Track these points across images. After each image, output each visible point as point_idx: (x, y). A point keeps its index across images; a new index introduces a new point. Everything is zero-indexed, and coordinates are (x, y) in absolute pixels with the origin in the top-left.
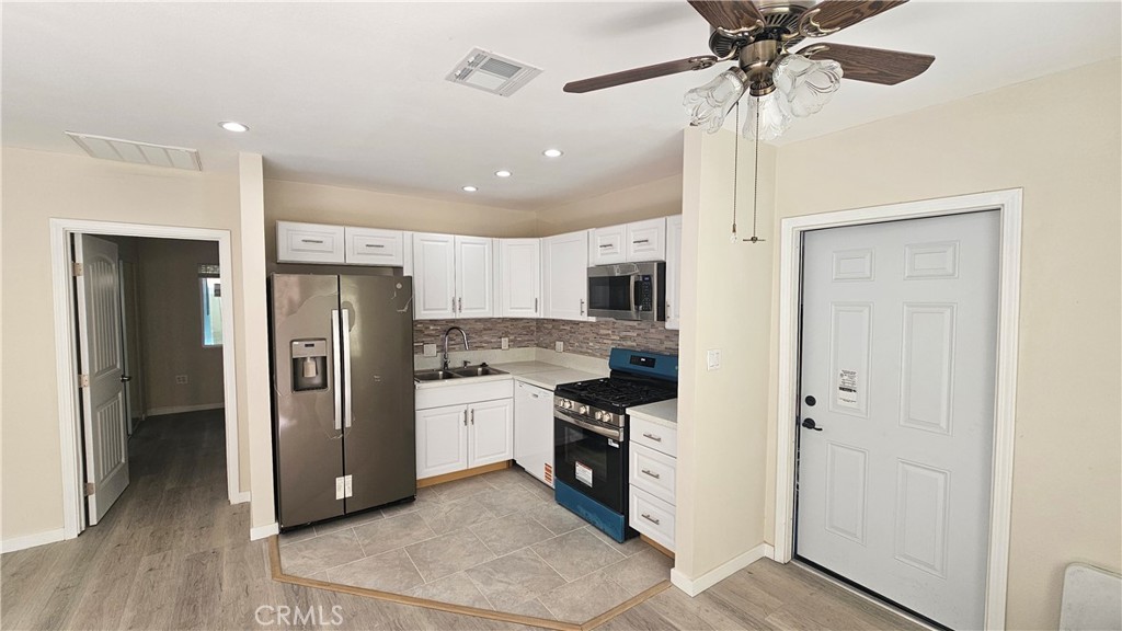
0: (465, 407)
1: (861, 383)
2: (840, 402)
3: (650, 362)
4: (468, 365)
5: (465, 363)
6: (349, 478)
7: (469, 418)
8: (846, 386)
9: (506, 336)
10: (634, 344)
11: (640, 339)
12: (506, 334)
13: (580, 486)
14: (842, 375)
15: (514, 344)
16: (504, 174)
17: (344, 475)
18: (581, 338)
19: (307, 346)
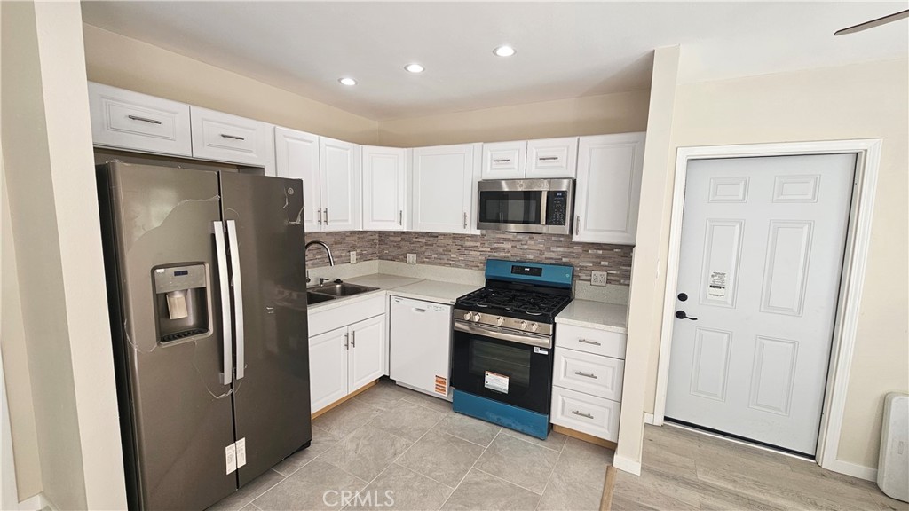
0: (344, 331)
1: (729, 282)
2: (710, 297)
3: (538, 272)
4: (325, 281)
5: (322, 280)
6: (241, 443)
7: (350, 341)
8: (717, 284)
9: (354, 250)
10: (509, 255)
11: (514, 251)
12: (354, 248)
13: (494, 395)
14: (713, 276)
15: (362, 258)
16: (415, 68)
17: (235, 441)
18: (441, 250)
19: (177, 274)
